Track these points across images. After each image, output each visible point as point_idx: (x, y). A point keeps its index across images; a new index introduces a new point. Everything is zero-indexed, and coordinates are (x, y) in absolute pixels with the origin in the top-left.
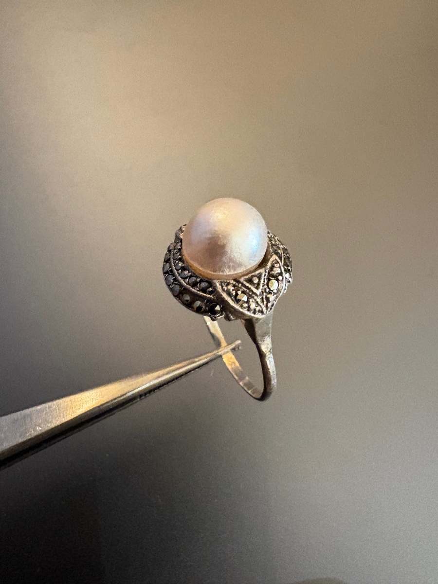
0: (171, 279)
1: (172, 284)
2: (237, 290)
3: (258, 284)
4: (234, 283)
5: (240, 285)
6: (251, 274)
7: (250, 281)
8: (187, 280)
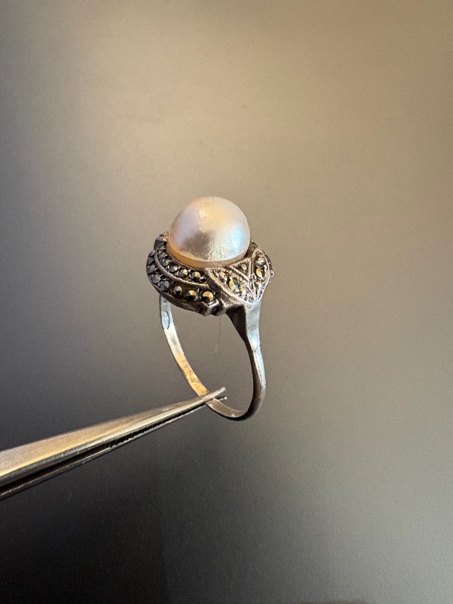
0: (158, 277)
1: (160, 282)
2: (228, 276)
3: (247, 271)
4: (225, 270)
5: (231, 272)
6: (240, 262)
7: (239, 268)
8: (178, 273)
